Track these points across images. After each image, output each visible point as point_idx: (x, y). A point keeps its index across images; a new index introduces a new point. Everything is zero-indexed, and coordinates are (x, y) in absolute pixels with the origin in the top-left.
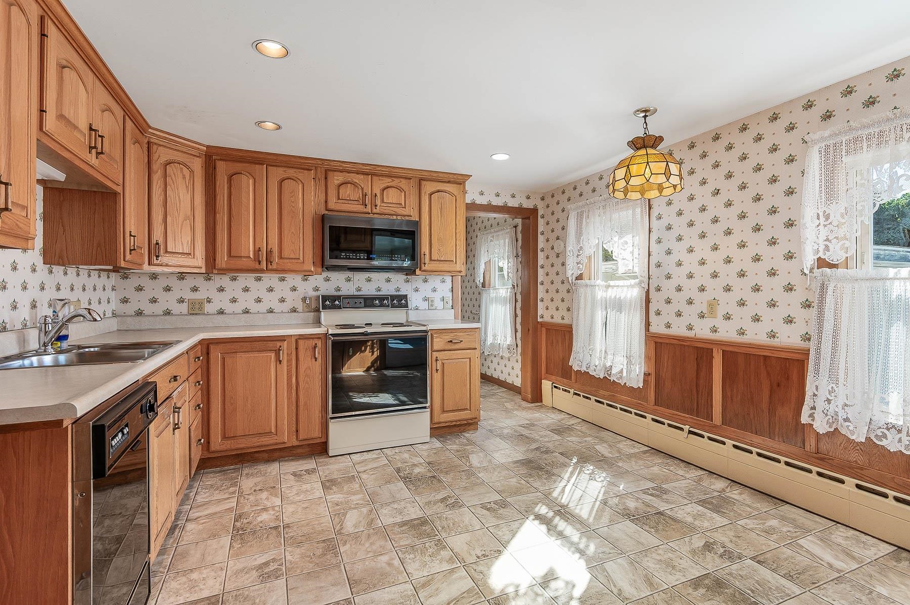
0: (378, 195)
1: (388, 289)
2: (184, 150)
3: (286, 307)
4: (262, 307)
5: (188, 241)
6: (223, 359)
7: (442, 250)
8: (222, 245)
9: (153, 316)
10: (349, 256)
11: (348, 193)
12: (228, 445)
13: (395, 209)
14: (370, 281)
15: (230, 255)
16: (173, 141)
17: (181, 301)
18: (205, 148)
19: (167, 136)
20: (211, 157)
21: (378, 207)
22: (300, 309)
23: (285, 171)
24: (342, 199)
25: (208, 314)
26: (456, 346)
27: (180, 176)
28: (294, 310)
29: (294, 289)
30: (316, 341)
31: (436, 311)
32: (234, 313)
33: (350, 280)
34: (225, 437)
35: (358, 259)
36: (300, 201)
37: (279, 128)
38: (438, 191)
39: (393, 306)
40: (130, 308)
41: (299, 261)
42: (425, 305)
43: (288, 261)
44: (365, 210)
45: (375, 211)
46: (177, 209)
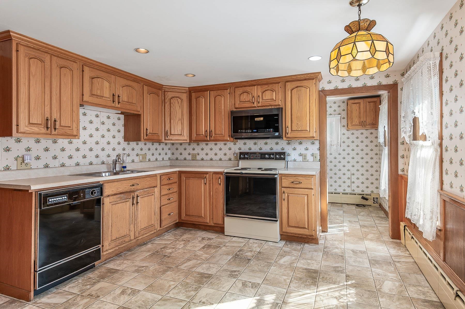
0: (260, 96)
1: (277, 149)
2: (179, 91)
3: (227, 158)
4: (217, 158)
5: (180, 129)
6: (185, 180)
7: (299, 124)
8: (194, 130)
9: (173, 160)
10: (242, 131)
11: (244, 98)
12: (188, 218)
13: (270, 102)
14: (267, 144)
15: (196, 135)
16: (173, 89)
17: (189, 154)
18: (188, 89)
19: (171, 87)
20: (191, 91)
21: (260, 103)
22: (233, 159)
23: (217, 92)
24: (242, 102)
25: (198, 160)
26: (297, 186)
27: (177, 102)
28: (230, 160)
29: (230, 149)
30: (220, 175)
31: (307, 162)
32: (207, 160)
33: (256, 144)
34: (186, 215)
35: (247, 133)
36: (223, 105)
37: (194, 76)
38: (297, 87)
39: (277, 159)
40: (174, 157)
41: (223, 135)
42: (300, 159)
43: (218, 135)
44: (253, 105)
45: (258, 105)
46: (175, 116)
